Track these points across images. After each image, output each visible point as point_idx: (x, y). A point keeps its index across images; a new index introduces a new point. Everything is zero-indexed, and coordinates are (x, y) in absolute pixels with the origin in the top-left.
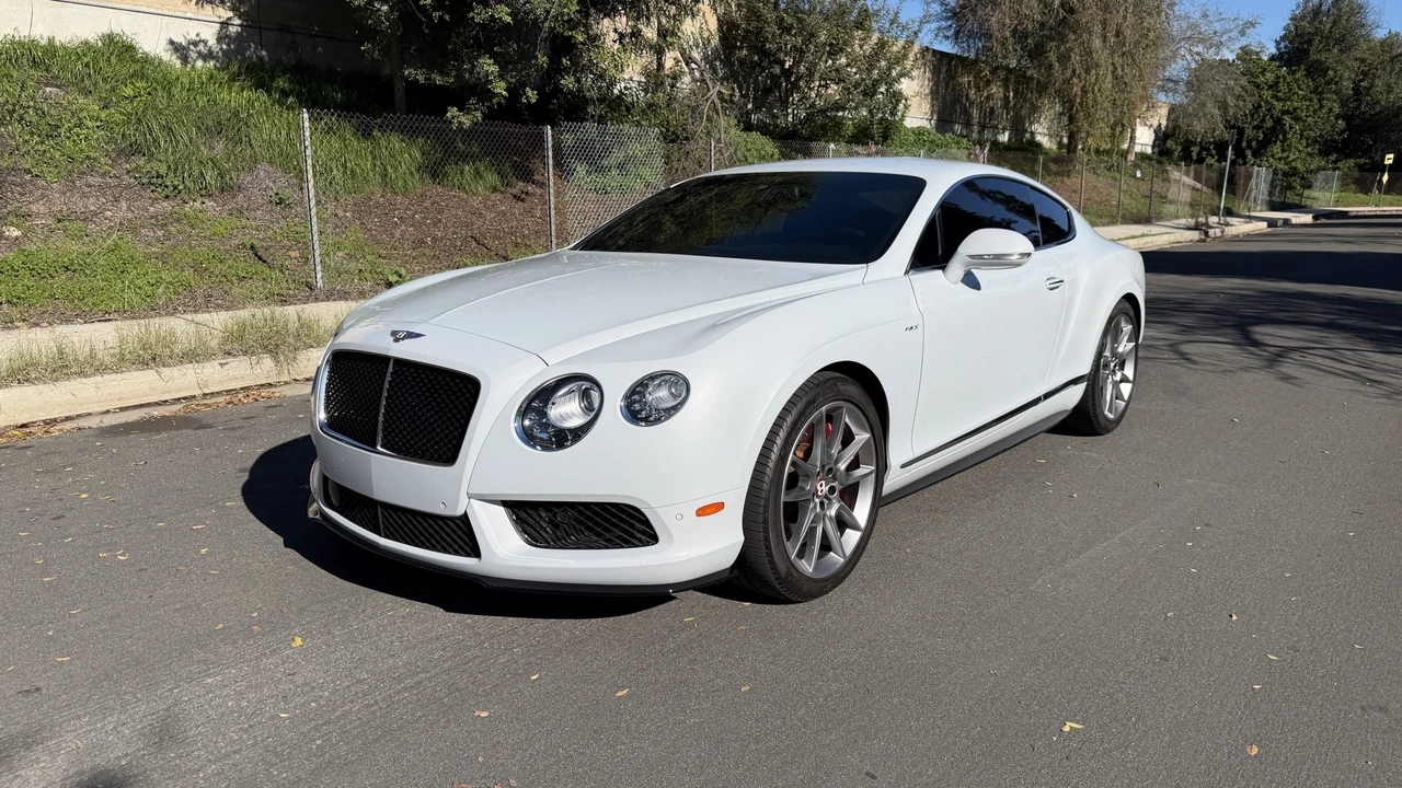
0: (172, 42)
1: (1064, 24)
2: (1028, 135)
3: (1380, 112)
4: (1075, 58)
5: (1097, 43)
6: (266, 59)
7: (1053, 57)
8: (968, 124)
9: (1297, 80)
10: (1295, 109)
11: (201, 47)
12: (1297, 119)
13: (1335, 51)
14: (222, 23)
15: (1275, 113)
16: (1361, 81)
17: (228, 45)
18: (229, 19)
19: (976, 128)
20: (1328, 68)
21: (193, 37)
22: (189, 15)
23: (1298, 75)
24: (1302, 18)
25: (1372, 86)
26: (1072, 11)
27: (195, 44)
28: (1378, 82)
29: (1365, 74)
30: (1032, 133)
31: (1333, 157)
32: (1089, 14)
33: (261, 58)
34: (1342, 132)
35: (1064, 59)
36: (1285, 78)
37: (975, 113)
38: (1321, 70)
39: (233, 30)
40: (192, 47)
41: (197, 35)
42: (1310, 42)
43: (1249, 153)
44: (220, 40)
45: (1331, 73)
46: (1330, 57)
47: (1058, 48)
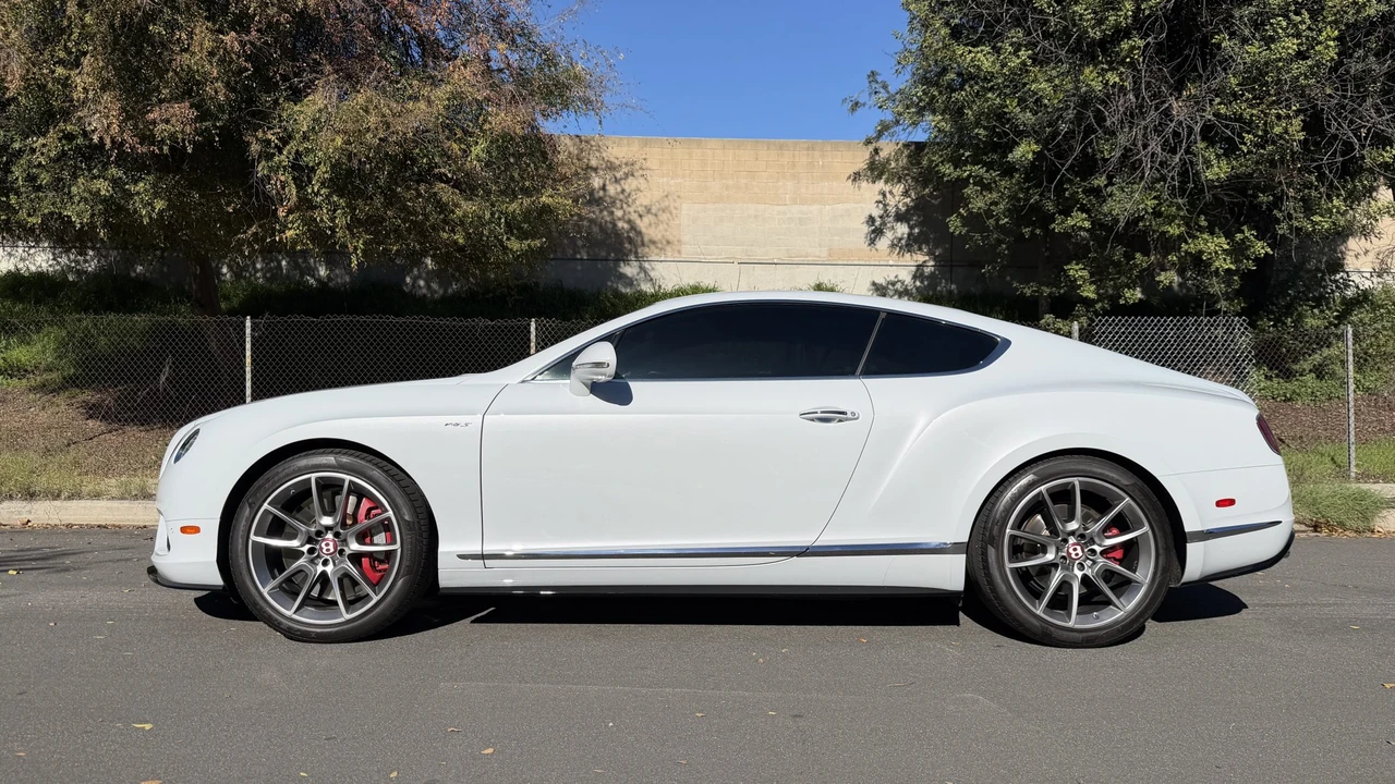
0: (874, 284)
6: (956, 291)
11: (898, 286)
14: (918, 266)
17: (922, 282)
18: (925, 262)
21: (892, 278)
22: (891, 263)
27: (893, 284)
33: (951, 292)
39: (927, 270)
40: (890, 287)
41: (896, 277)
44: (915, 277)
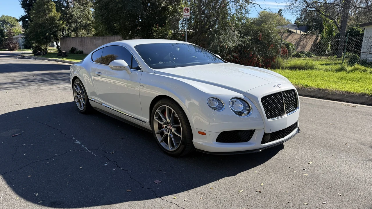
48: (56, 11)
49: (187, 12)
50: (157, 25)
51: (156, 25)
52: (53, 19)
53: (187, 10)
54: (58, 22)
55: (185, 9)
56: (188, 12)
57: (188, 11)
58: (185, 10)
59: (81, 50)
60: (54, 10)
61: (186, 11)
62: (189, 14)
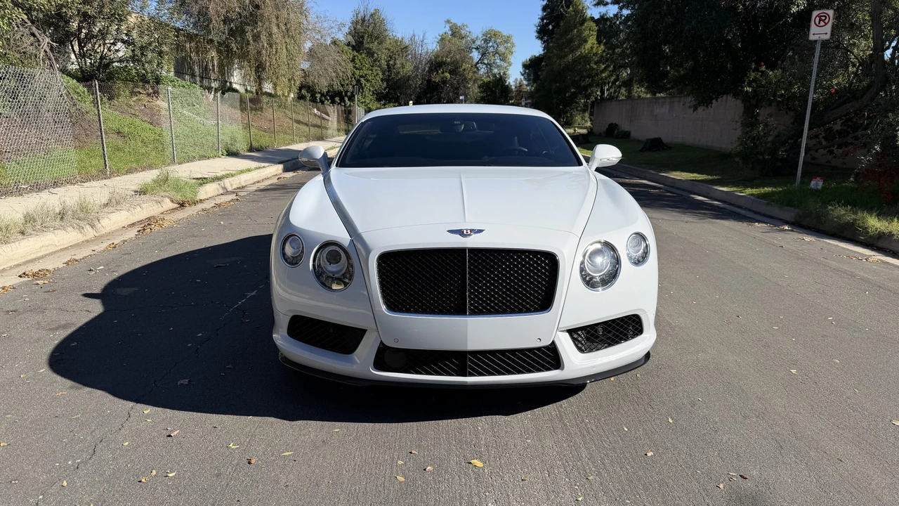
1: (253, 16)
2: (228, 84)
3: (401, 78)
4: (263, 38)
5: (275, 30)
7: (249, 36)
8: (193, 75)
9: (364, 58)
10: (366, 75)
12: (368, 81)
13: (376, 43)
15: (356, 76)
16: (389, 61)
19: (198, 79)
20: (374, 52)
23: (363, 55)
24: (357, 23)
25: (395, 64)
26: (257, 7)
28: (398, 62)
29: (391, 57)
30: (230, 83)
31: (382, 103)
32: (268, 10)
34: (386, 88)
35: (257, 37)
36: (358, 57)
37: (196, 69)
38: (371, 54)
42: (363, 37)
43: (346, 99)
45: (376, 55)
46: (374, 46)
47: (252, 30)
48: (596, 42)
49: (822, 23)
50: (763, 64)
51: (759, 65)
52: (586, 59)
53: (823, 18)
54: (595, 67)
55: (818, 16)
56: (826, 24)
57: (826, 21)
58: (818, 19)
59: (627, 129)
60: (592, 41)
61: (820, 21)
62: (828, 29)
